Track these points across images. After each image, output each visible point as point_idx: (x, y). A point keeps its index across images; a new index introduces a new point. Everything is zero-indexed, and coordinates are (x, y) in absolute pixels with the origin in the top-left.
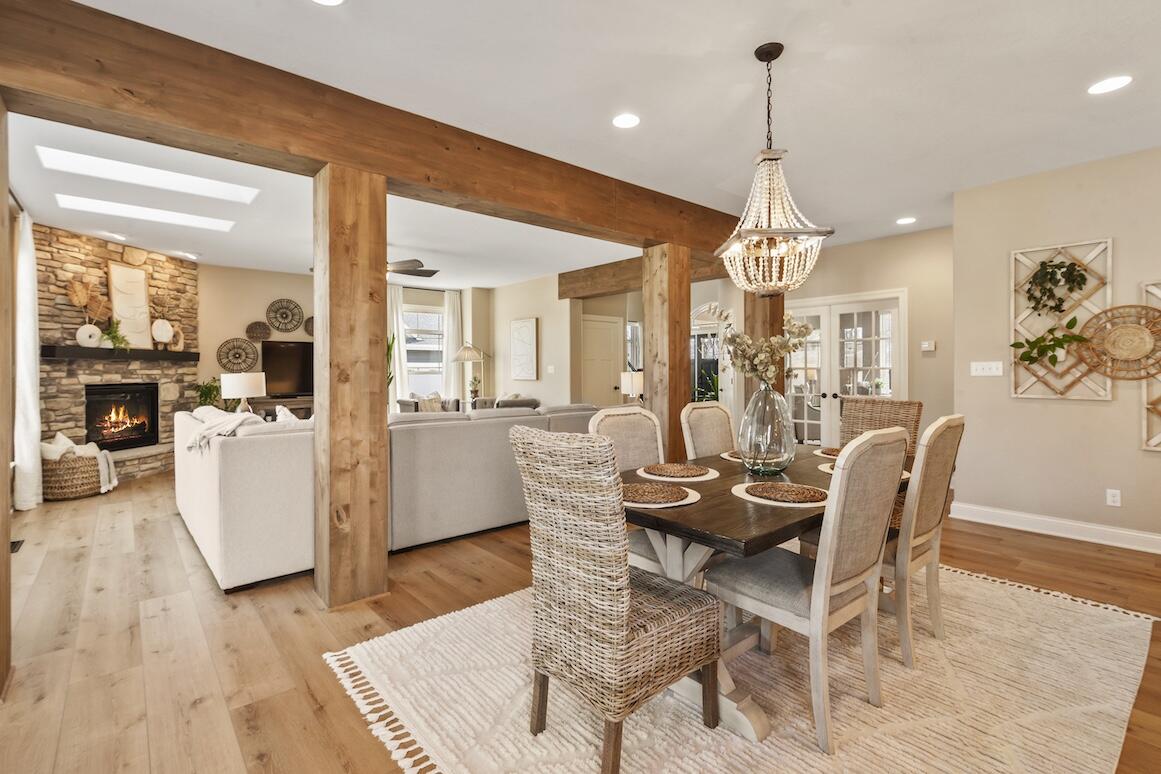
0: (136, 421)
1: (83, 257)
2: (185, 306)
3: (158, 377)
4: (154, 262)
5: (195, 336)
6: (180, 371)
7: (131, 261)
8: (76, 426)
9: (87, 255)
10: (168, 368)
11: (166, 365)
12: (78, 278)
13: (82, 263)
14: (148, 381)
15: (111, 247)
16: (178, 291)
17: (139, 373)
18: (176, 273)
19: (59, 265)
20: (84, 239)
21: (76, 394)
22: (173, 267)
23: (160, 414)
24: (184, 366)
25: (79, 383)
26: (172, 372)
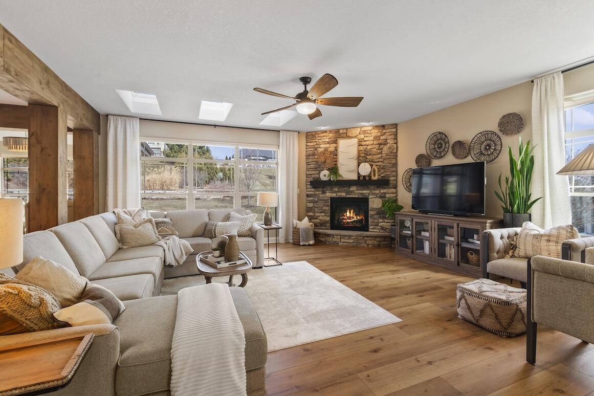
0: (358, 218)
1: (328, 140)
2: (387, 152)
3: (367, 194)
4: (365, 132)
5: (394, 169)
6: (382, 191)
7: (350, 135)
8: (325, 216)
9: (330, 138)
10: (374, 190)
11: (372, 187)
12: (326, 149)
13: (328, 143)
14: (360, 196)
15: (341, 131)
16: (380, 144)
17: (356, 192)
18: (379, 134)
19: (318, 146)
20: (328, 132)
21: (325, 201)
22: (377, 131)
23: (369, 215)
24: (385, 188)
25: (327, 197)
26: (377, 192)
